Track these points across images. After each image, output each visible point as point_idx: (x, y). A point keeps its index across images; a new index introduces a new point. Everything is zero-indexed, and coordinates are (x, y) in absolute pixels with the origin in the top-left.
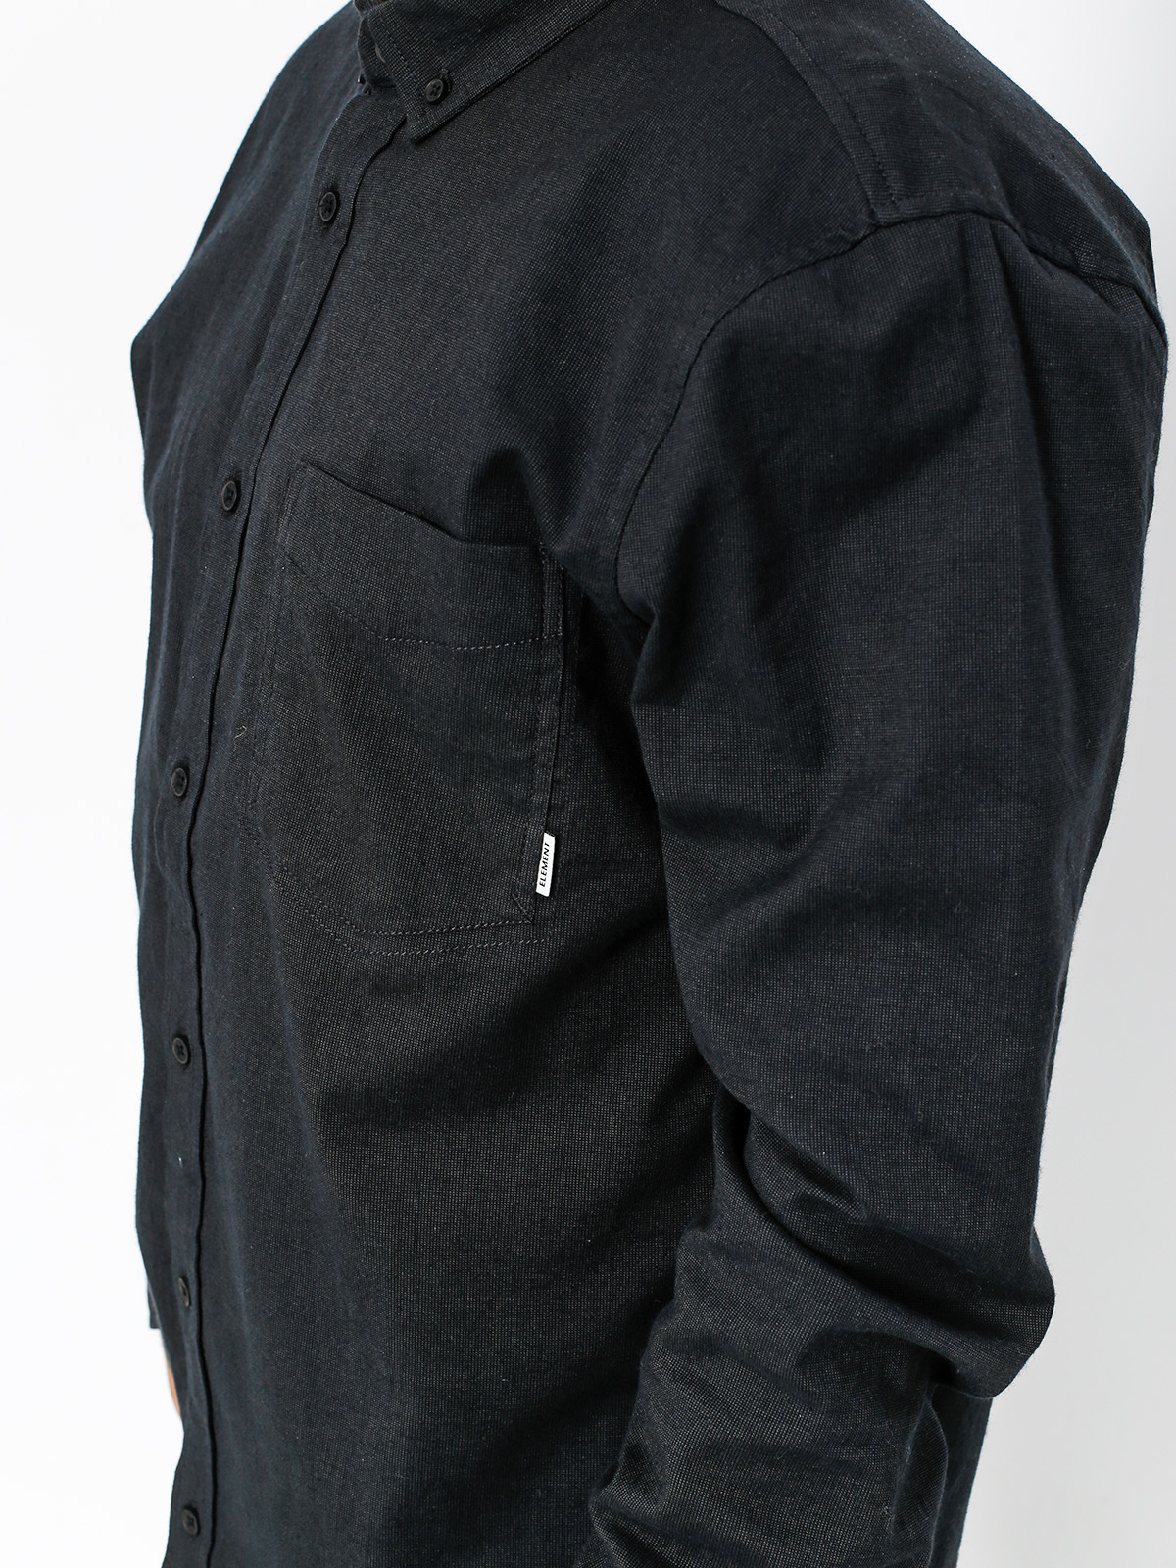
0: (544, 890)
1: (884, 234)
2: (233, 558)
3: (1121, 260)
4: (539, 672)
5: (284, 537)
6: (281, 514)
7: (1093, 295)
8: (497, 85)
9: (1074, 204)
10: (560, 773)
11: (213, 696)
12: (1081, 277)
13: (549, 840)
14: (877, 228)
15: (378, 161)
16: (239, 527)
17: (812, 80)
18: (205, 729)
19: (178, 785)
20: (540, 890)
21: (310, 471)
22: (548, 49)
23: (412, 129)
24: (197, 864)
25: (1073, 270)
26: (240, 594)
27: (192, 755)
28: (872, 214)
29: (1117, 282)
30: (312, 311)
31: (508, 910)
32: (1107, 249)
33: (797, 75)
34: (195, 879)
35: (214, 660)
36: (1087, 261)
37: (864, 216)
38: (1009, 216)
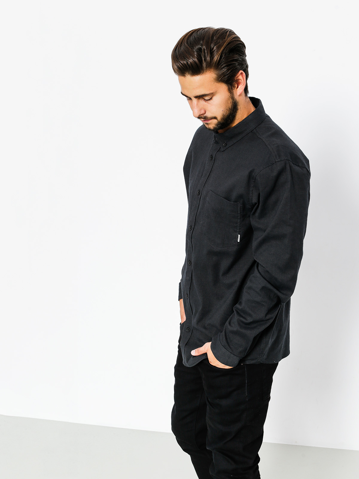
0: (239, 241)
1: (277, 163)
2: (199, 201)
3: (305, 165)
4: (238, 216)
5: (208, 199)
6: (207, 196)
7: (300, 169)
8: (232, 145)
9: (299, 158)
10: (240, 228)
11: (196, 218)
12: (299, 167)
13: (239, 235)
14: (276, 162)
15: (217, 153)
16: (200, 197)
17: (268, 146)
18: (194, 222)
19: (190, 229)
20: (238, 241)
21: (211, 191)
22: (239, 141)
23: (222, 149)
24: (192, 238)
25: (298, 166)
26: (200, 205)
27: (192, 225)
28: (275, 160)
29: (304, 167)
30: (210, 171)
31: (234, 244)
32: (303, 163)
33: (266, 146)
34: (192, 241)
35: (196, 213)
36: (300, 165)
37: (274, 161)
38: (291, 160)
